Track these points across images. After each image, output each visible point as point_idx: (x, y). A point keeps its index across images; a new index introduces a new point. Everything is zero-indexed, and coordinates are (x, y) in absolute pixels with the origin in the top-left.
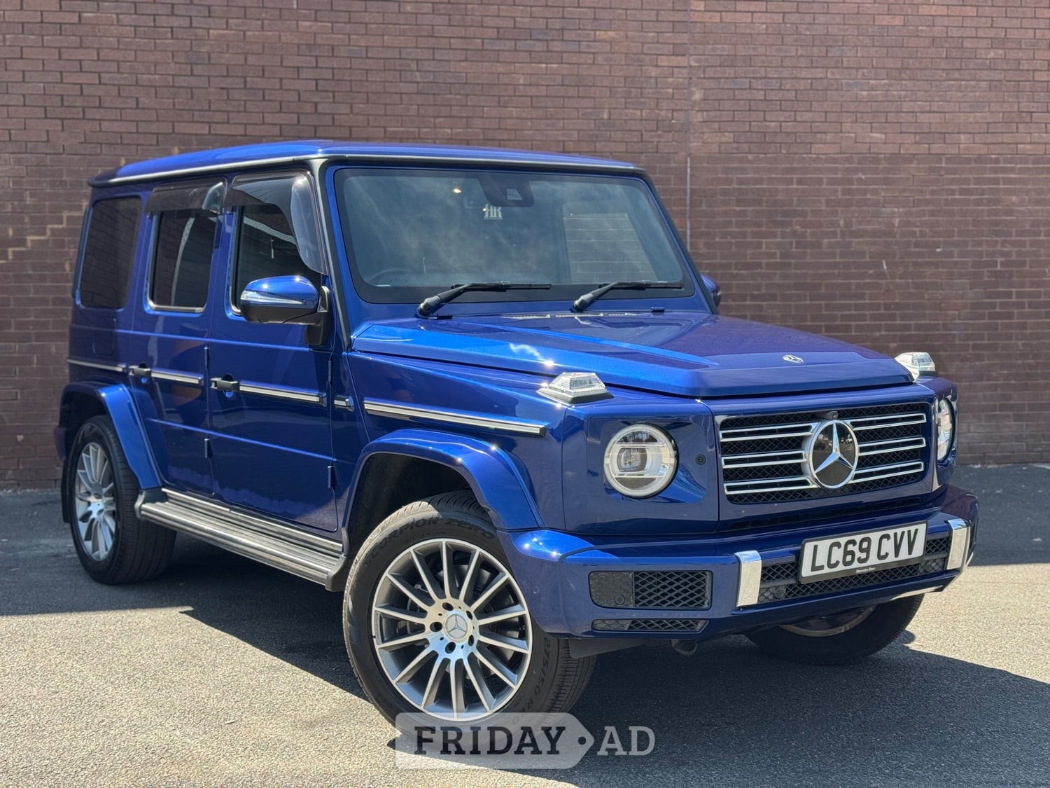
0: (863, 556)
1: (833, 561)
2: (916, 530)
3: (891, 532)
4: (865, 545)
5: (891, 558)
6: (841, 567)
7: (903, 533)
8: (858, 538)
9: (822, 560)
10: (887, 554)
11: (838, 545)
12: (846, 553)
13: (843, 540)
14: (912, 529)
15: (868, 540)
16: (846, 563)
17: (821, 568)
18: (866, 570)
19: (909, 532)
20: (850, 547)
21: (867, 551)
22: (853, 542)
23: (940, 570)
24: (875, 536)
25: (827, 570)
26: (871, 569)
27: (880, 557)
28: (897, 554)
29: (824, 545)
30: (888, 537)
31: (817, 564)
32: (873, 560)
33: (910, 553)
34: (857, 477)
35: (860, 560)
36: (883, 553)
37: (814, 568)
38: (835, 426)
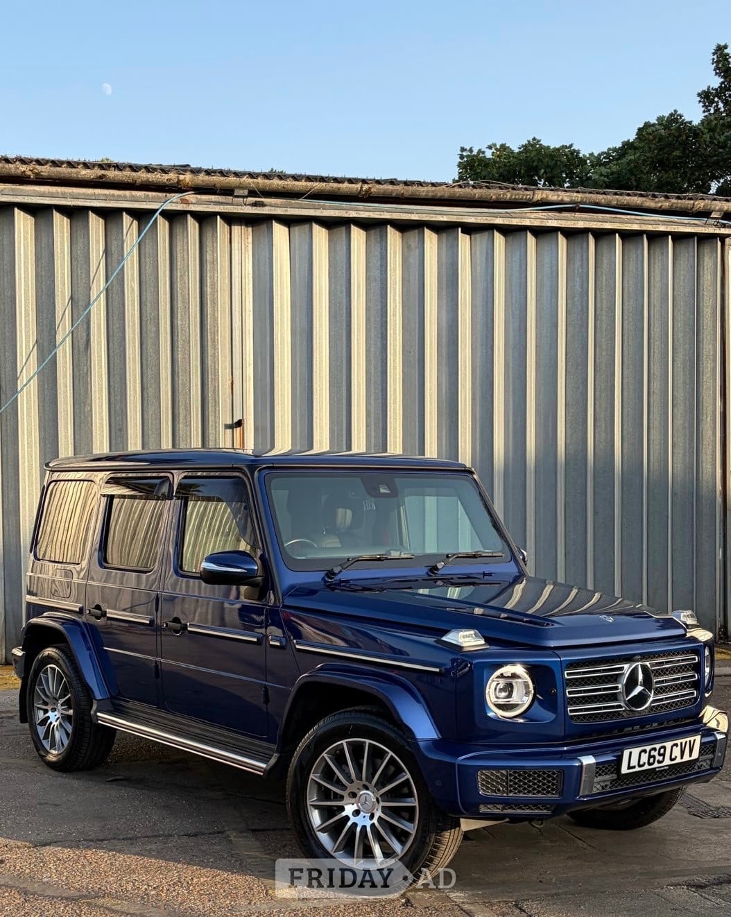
0: (661, 758)
1: (641, 763)
2: (695, 740)
3: (678, 742)
4: (662, 751)
5: (678, 760)
6: (646, 767)
7: (686, 742)
8: (658, 746)
9: (634, 762)
10: (676, 757)
11: (645, 751)
12: (650, 757)
13: (648, 748)
14: (692, 739)
15: (664, 747)
16: (650, 764)
17: (634, 767)
18: (662, 769)
19: (690, 741)
20: (653, 753)
21: (663, 755)
22: (654, 749)
23: (708, 768)
24: (668, 745)
25: (637, 769)
26: (665, 768)
27: (672, 759)
28: (682, 758)
29: (636, 751)
30: (676, 745)
31: (631, 765)
32: (667, 762)
33: (690, 756)
34: (654, 701)
35: (659, 762)
36: (673, 757)
37: (629, 767)
38: (639, 666)
